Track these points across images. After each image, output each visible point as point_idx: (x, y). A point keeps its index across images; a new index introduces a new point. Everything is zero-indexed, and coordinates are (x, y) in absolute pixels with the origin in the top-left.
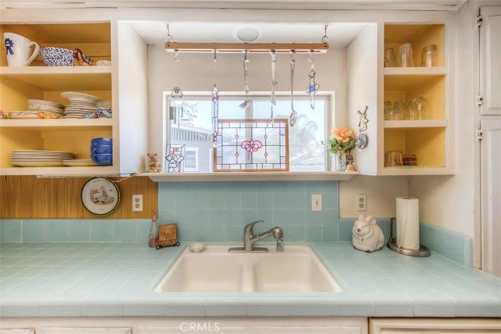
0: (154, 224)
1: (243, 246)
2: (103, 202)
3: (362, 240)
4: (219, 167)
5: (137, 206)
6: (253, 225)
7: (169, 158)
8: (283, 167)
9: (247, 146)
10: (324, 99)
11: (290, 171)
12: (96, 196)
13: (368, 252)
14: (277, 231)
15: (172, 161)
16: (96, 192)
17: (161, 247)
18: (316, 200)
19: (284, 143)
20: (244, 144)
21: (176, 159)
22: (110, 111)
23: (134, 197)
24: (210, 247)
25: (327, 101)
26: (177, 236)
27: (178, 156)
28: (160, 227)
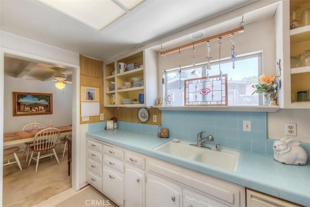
0: (160, 127)
1: (197, 144)
2: (144, 117)
3: (279, 154)
4: (187, 104)
5: (155, 120)
6: (201, 133)
7: (166, 100)
8: (224, 103)
9: (202, 92)
10: (257, 56)
11: (228, 105)
12: (142, 115)
13: (284, 163)
14: (210, 137)
15: (168, 101)
16: (142, 113)
17: (161, 137)
18: (247, 125)
19: (224, 89)
20: (200, 91)
21: (169, 100)
22: (143, 83)
23: (154, 116)
24: (182, 142)
25: (260, 57)
26: (168, 134)
27: (170, 99)
28: (162, 129)
